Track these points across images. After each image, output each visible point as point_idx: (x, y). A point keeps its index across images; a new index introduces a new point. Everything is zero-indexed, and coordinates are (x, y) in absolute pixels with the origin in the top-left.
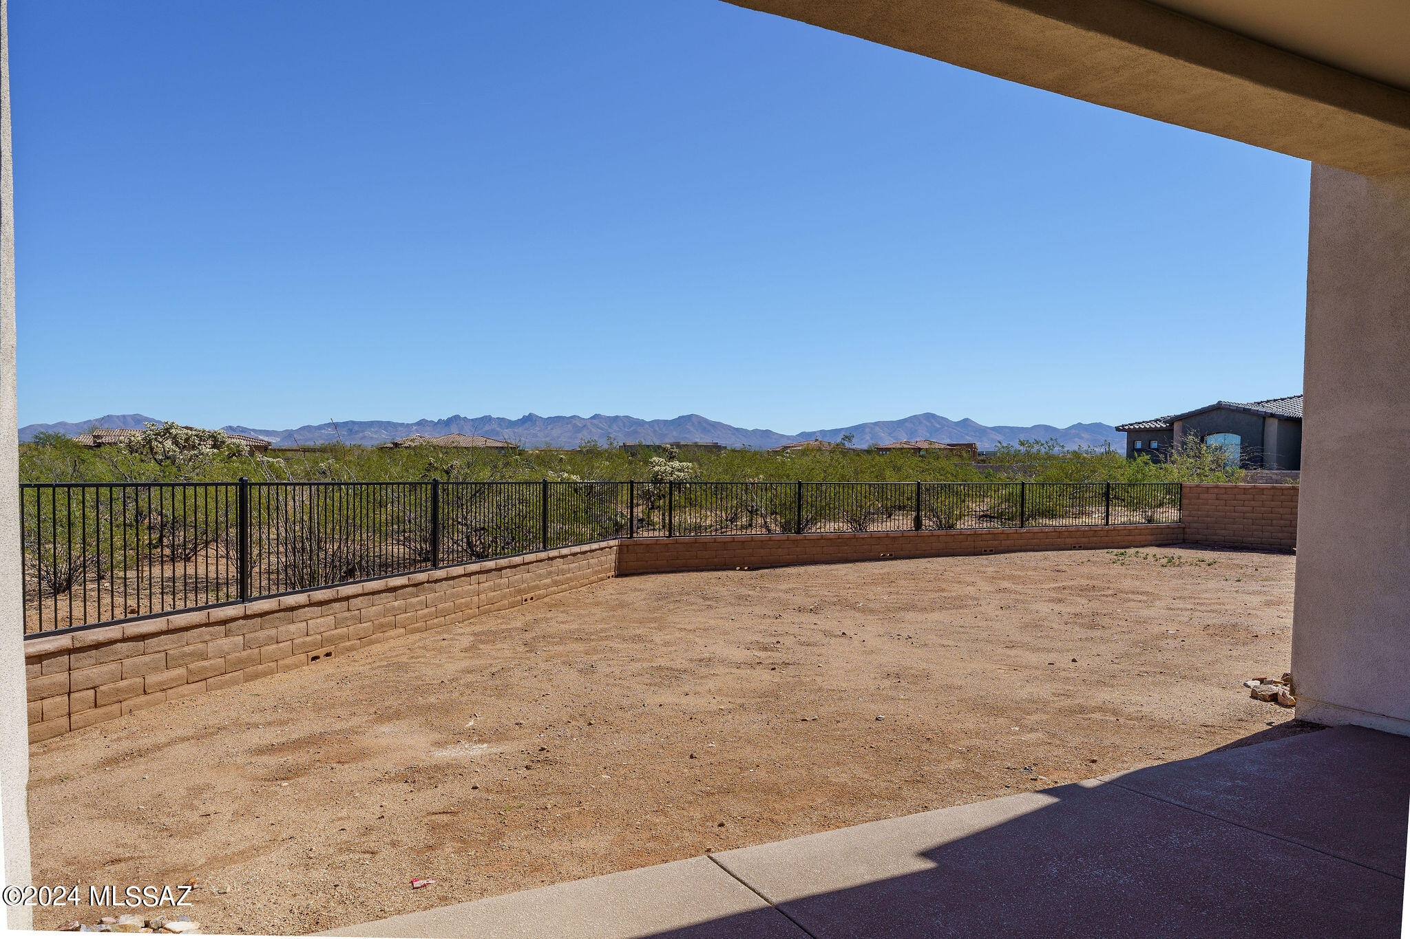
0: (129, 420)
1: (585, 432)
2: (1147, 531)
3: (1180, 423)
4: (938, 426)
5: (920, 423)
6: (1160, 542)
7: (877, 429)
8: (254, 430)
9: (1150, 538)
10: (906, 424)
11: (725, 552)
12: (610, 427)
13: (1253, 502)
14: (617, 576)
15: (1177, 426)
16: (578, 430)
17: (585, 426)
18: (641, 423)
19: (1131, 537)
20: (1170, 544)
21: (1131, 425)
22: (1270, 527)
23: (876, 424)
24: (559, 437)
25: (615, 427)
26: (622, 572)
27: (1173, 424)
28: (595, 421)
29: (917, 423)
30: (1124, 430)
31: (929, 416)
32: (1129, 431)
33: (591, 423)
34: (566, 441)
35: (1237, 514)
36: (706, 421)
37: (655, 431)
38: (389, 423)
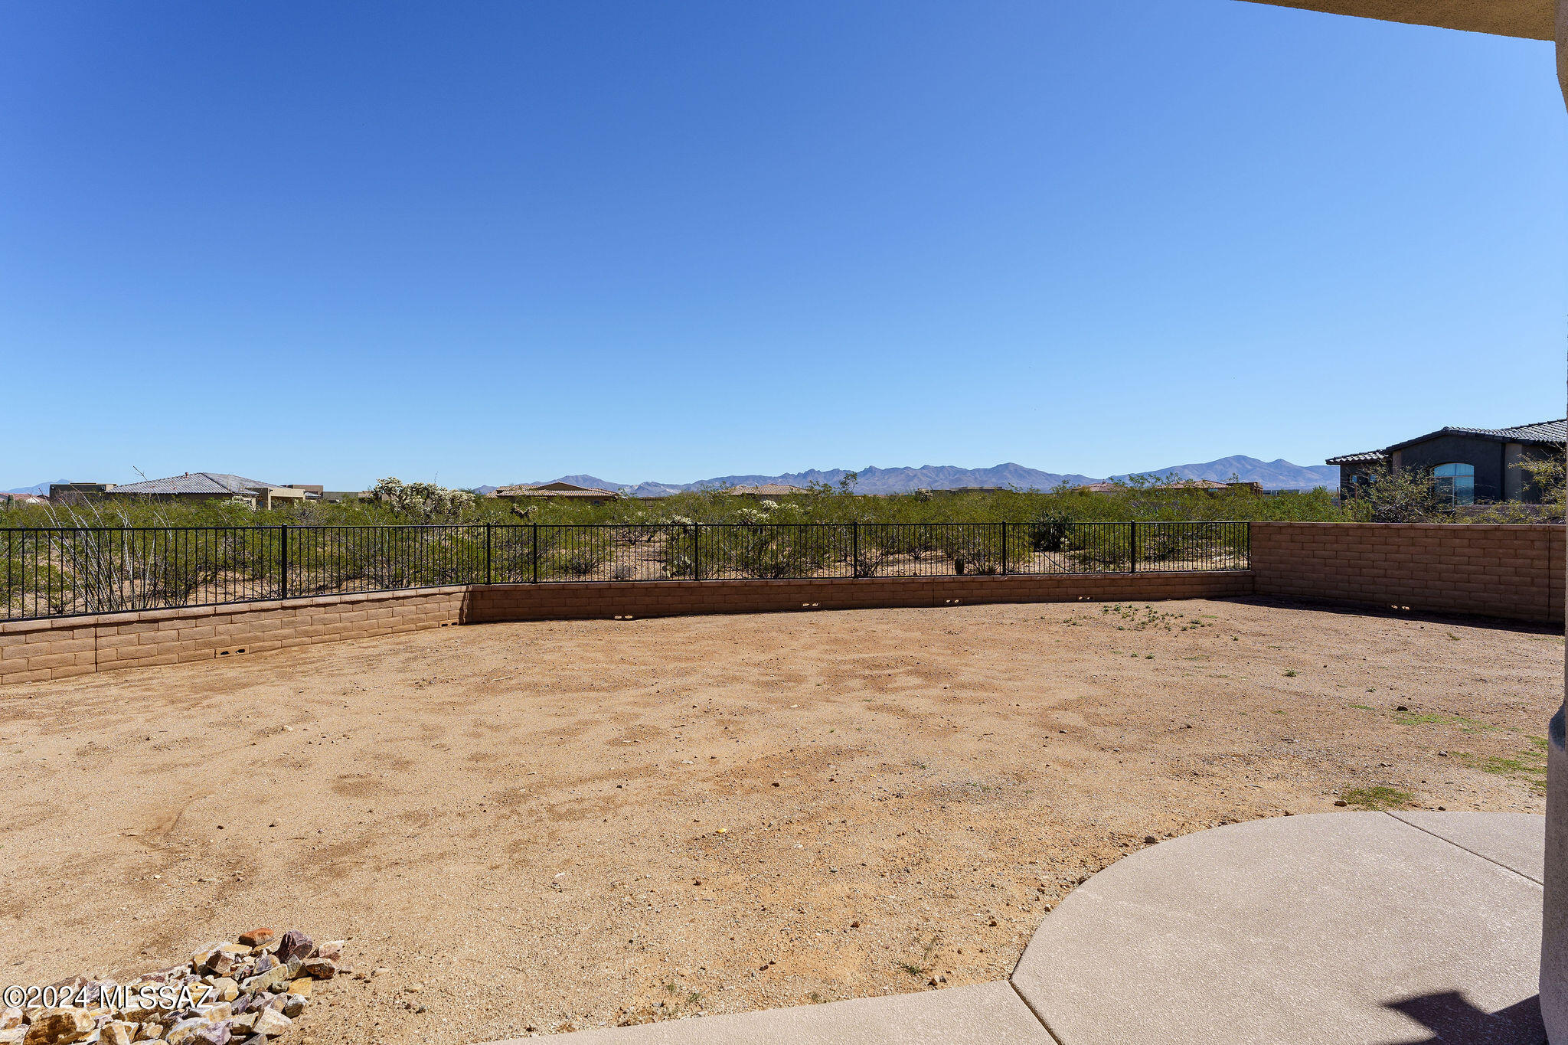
0: (580, 479)
1: (916, 481)
2: (1194, 580)
3: (1400, 453)
4: (1250, 467)
5: (1231, 465)
6: (1216, 593)
7: (1186, 471)
8: (663, 485)
9: (1200, 588)
10: (1217, 466)
11: (600, 599)
12: (937, 476)
13: (1335, 545)
14: (461, 624)
15: (1396, 457)
16: (910, 479)
17: (915, 476)
18: (964, 472)
19: (1168, 588)
20: (1229, 597)
21: (1344, 457)
22: (1358, 577)
23: (1185, 467)
24: (894, 486)
25: (941, 476)
26: (472, 616)
27: (1391, 455)
28: (924, 471)
29: (1228, 466)
30: (1335, 463)
31: (1240, 459)
32: (1341, 463)
33: (922, 473)
34: (900, 488)
35: (1316, 560)
36: (1022, 468)
37: (976, 478)
38: (760, 477)
